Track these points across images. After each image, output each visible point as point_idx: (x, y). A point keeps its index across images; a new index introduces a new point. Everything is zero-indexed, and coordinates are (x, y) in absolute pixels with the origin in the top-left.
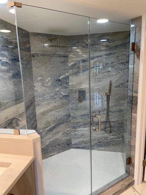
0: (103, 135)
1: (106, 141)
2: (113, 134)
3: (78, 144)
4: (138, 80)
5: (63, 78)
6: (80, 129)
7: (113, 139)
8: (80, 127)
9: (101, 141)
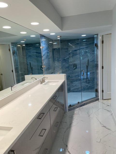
0: (85, 85)
1: (87, 87)
2: (90, 84)
3: (74, 90)
4: (98, 57)
5: (66, 59)
6: (74, 83)
7: (90, 86)
8: (74, 81)
9: (85, 87)
